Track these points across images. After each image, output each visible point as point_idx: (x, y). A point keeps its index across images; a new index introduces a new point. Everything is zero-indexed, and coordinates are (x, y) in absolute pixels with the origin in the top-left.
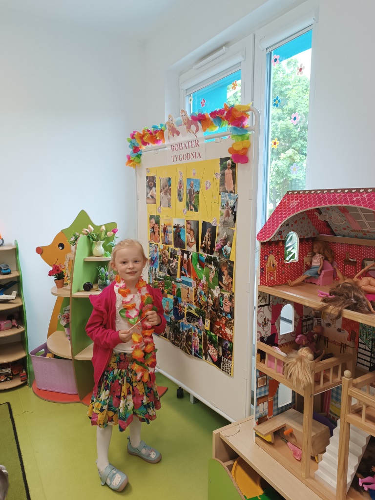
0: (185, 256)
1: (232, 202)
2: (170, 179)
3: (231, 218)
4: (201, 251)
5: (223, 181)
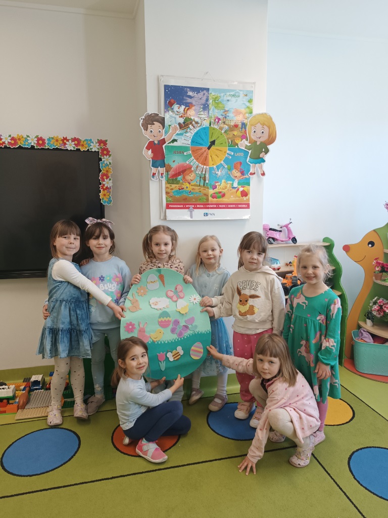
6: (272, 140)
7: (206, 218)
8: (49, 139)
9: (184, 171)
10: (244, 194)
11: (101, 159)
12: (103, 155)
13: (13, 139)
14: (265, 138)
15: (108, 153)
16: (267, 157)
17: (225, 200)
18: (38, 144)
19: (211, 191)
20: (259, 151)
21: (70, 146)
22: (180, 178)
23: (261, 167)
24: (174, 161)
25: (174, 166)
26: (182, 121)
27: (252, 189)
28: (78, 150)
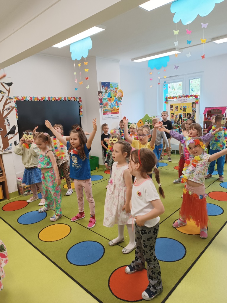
1: (195, 110)
2: (178, 106)
3: (195, 112)
4: (187, 118)
5: (192, 106)
6: (122, 96)
7: (112, 116)
8: (67, 98)
10: (118, 109)
11: (79, 103)
12: (80, 102)
13: (59, 98)
14: (121, 96)
15: (81, 102)
16: (121, 100)
17: (115, 111)
18: (65, 99)
19: (112, 109)
20: (120, 98)
21: (72, 100)
22: (106, 106)
23: (121, 103)
26: (105, 91)
27: (120, 108)
28: (74, 101)
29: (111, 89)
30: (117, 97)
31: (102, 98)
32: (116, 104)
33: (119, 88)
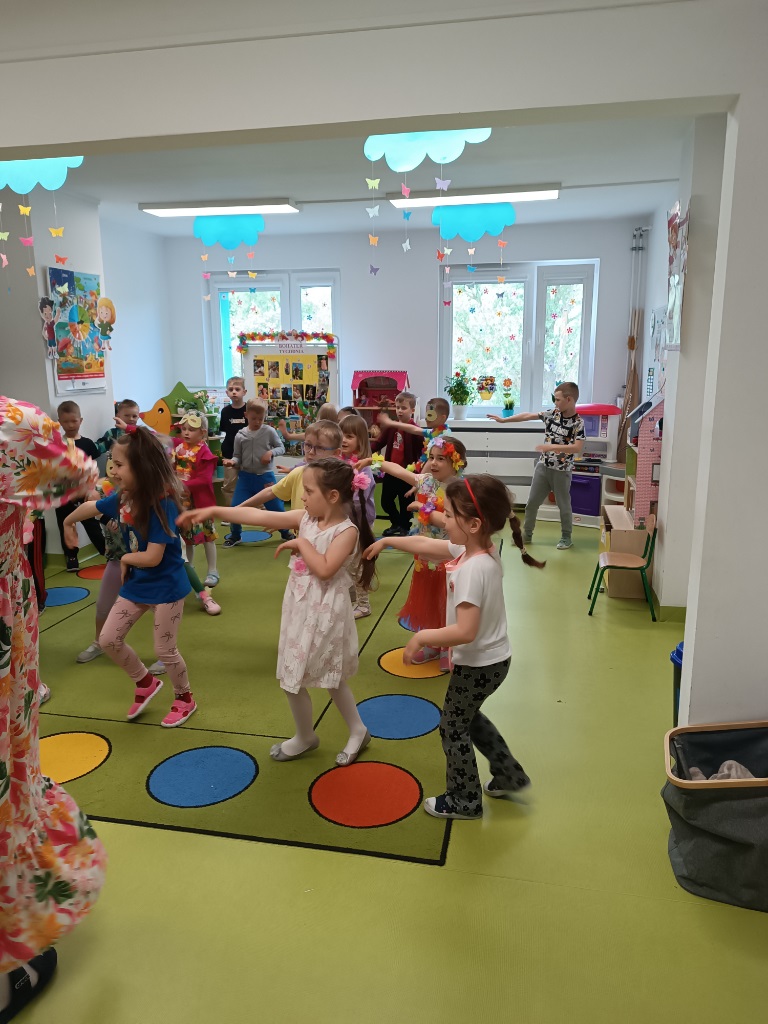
0: (293, 404)
2: (277, 363)
3: (326, 383)
4: (305, 400)
5: (320, 365)
9: (66, 345)
10: (102, 364)
14: (108, 318)
19: (85, 363)
20: (107, 328)
22: (65, 351)
23: (108, 343)
24: (60, 336)
25: (61, 340)
26: (61, 299)
27: (107, 361)
29: (79, 293)
30: (97, 322)
31: (53, 323)
32: (96, 346)
33: (103, 295)
